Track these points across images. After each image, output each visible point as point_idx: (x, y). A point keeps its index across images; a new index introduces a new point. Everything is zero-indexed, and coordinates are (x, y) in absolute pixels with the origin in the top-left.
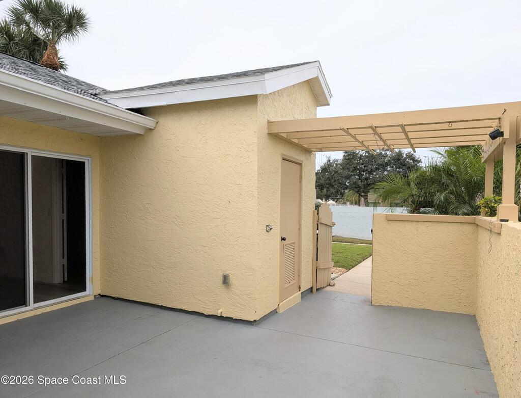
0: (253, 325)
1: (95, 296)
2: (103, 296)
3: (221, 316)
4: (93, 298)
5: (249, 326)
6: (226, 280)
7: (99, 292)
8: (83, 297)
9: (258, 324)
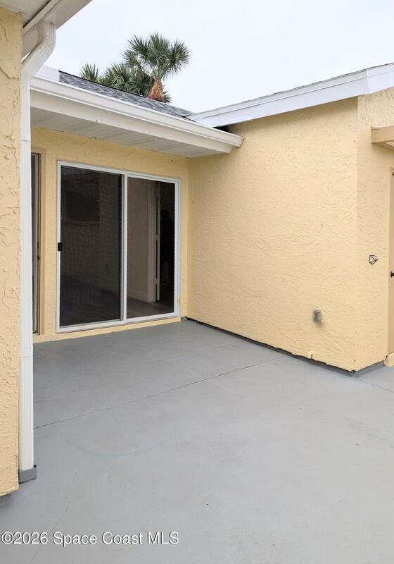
0: (352, 376)
1: (182, 318)
2: (189, 319)
3: (311, 359)
4: (179, 320)
5: (347, 377)
6: (317, 317)
7: (186, 315)
8: (170, 318)
9: (358, 376)
